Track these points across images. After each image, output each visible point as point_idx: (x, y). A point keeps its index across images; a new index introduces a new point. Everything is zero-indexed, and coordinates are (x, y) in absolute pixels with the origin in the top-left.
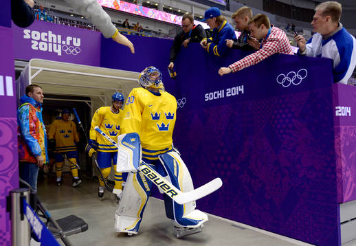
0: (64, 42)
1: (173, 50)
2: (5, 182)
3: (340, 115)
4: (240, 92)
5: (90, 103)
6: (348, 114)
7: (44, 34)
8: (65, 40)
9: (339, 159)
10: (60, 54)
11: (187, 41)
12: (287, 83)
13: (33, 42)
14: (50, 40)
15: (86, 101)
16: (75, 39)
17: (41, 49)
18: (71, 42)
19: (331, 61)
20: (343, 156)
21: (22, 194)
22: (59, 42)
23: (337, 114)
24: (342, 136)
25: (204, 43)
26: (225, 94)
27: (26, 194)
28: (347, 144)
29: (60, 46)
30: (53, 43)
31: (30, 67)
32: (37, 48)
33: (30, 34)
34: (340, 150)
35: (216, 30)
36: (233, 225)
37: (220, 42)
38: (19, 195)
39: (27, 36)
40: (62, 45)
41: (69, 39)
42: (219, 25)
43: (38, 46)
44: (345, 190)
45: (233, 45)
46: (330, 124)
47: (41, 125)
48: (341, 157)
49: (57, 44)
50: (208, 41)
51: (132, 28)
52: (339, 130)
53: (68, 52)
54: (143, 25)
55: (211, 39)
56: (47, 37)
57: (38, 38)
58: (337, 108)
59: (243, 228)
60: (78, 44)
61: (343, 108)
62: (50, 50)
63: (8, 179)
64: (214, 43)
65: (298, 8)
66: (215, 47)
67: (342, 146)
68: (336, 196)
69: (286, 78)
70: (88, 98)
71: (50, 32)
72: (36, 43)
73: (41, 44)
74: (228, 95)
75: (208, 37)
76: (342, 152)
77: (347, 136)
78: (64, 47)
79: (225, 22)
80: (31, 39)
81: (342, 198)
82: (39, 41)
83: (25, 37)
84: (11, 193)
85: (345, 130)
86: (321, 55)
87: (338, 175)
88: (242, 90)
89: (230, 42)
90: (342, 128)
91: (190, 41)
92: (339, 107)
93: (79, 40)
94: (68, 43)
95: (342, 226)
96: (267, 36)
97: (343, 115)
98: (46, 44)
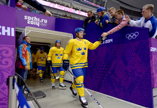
0: (40, 21)
1: (84, 24)
2: (9, 73)
3: (152, 51)
4: (111, 41)
5: (50, 46)
6: (155, 50)
7: (33, 18)
8: (41, 21)
9: (152, 69)
10: (39, 26)
11: (90, 21)
12: (130, 38)
13: (28, 21)
14: (35, 20)
15: (49, 45)
16: (45, 20)
17: (31, 23)
18: (43, 21)
19: (148, 29)
20: (154, 68)
21: (14, 77)
22: (39, 21)
23: (151, 50)
24: (153, 60)
25: (96, 22)
26: (105, 42)
27: (16, 77)
28: (155, 63)
29: (39, 23)
30: (36, 21)
31: (26, 30)
32: (29, 23)
33: (27, 18)
34: (152, 66)
35: (101, 16)
36: (108, 97)
37: (103, 21)
38: (12, 77)
39: (26, 18)
40: (40, 22)
41: (42, 20)
42: (103, 14)
43: (30, 22)
44: (155, 82)
45: (108, 22)
46: (148, 54)
47: (29, 53)
48: (153, 69)
49: (38, 22)
50: (98, 21)
51: (68, 17)
52: (152, 57)
53: (42, 25)
54: (73, 16)
55: (99, 20)
56: (34, 19)
57: (30, 19)
58: (151, 48)
59: (112, 98)
60: (46, 22)
61: (153, 48)
62: (35, 24)
63: (10, 72)
64: (101, 21)
65: (134, 11)
66: (101, 23)
67: (153, 64)
68: (151, 85)
69: (130, 36)
70: (49, 44)
71: (35, 17)
72: (29, 21)
73: (31, 21)
74: (106, 43)
75: (98, 20)
76: (153, 66)
77: (155, 60)
78: (40, 23)
79: (105, 14)
80: (27, 19)
81: (154, 86)
82: (30, 20)
83: (25, 19)
84: (9, 77)
85: (155, 57)
86: (144, 27)
87: (152, 76)
88: (112, 41)
89: (107, 21)
90: (153, 56)
91: (91, 21)
92: (152, 48)
93: (46, 20)
94: (42, 22)
95: (154, 98)
96: (122, 19)
97: (154, 51)
98: (33, 22)
